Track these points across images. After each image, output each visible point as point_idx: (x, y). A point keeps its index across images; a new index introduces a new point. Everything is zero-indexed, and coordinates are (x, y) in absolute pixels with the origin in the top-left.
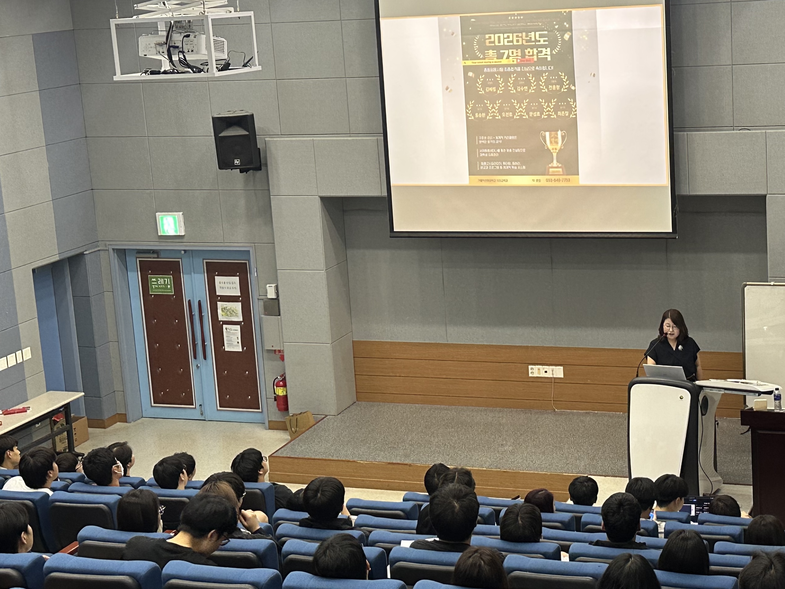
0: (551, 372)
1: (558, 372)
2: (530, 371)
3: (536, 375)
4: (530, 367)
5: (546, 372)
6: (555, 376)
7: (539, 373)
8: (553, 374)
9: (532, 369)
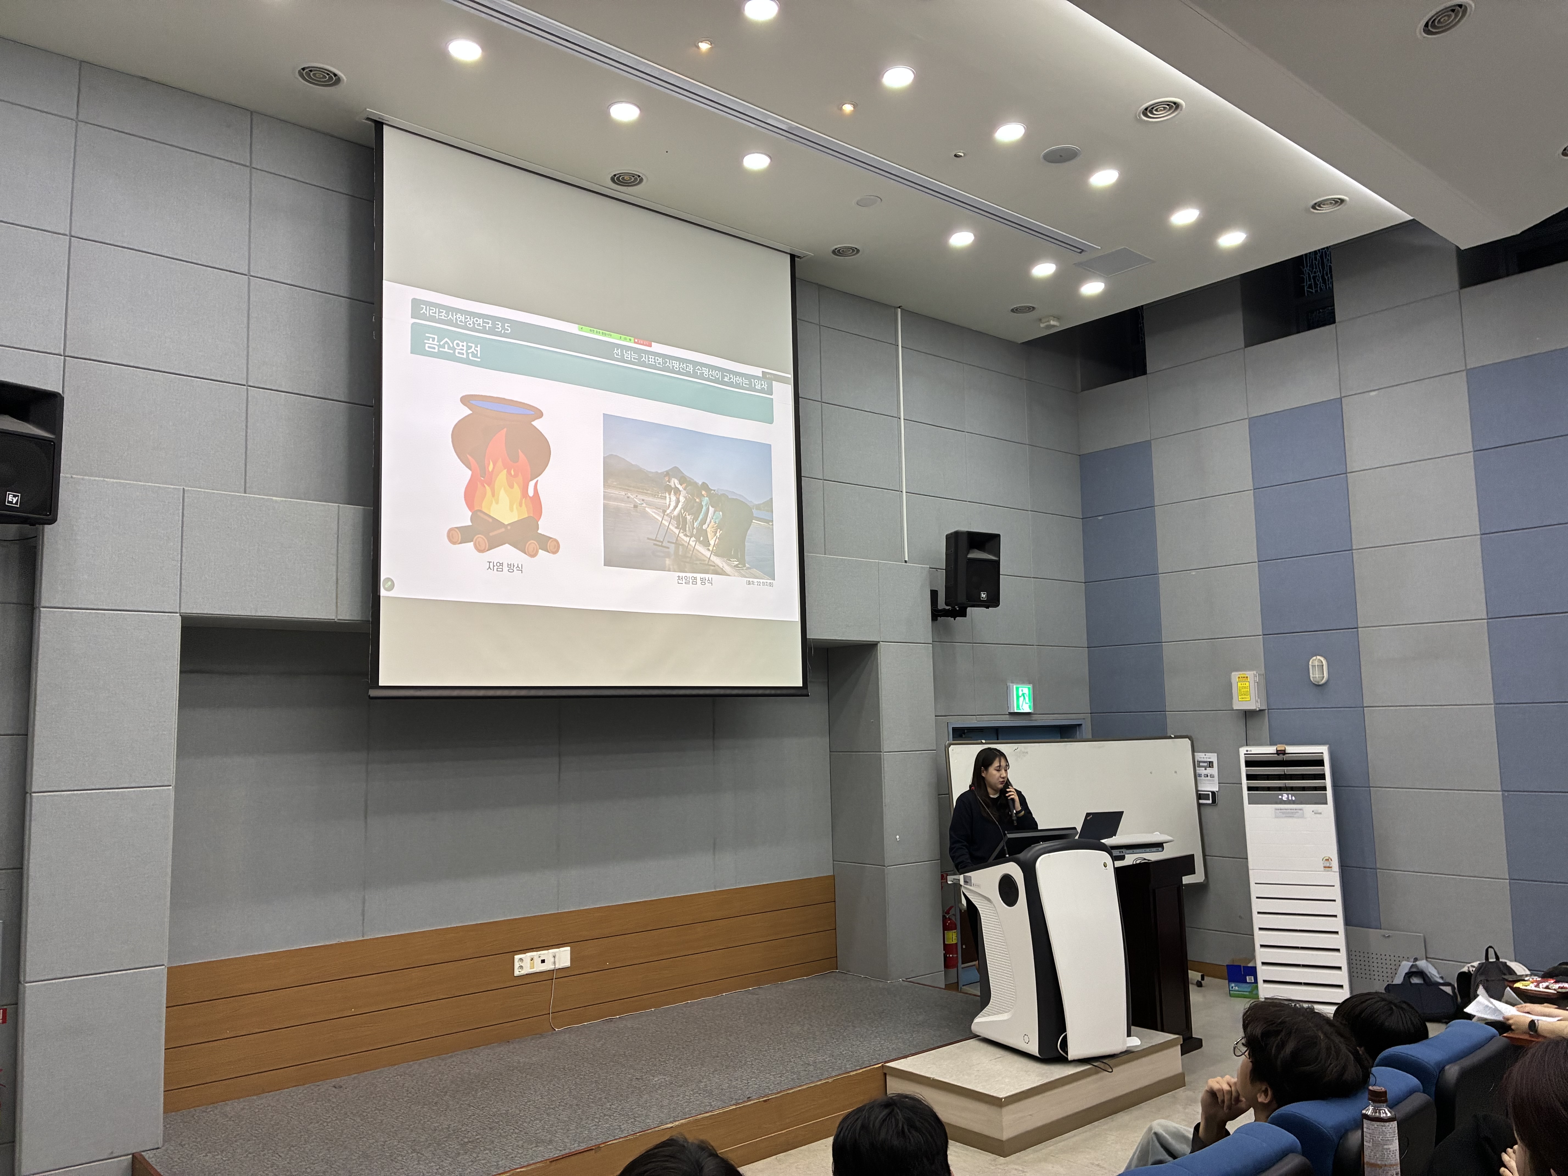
0: (552, 960)
1: (562, 957)
2: (517, 965)
3: (527, 970)
4: (517, 957)
5: (543, 961)
6: (558, 966)
7: (532, 967)
8: (555, 963)
9: (521, 960)
